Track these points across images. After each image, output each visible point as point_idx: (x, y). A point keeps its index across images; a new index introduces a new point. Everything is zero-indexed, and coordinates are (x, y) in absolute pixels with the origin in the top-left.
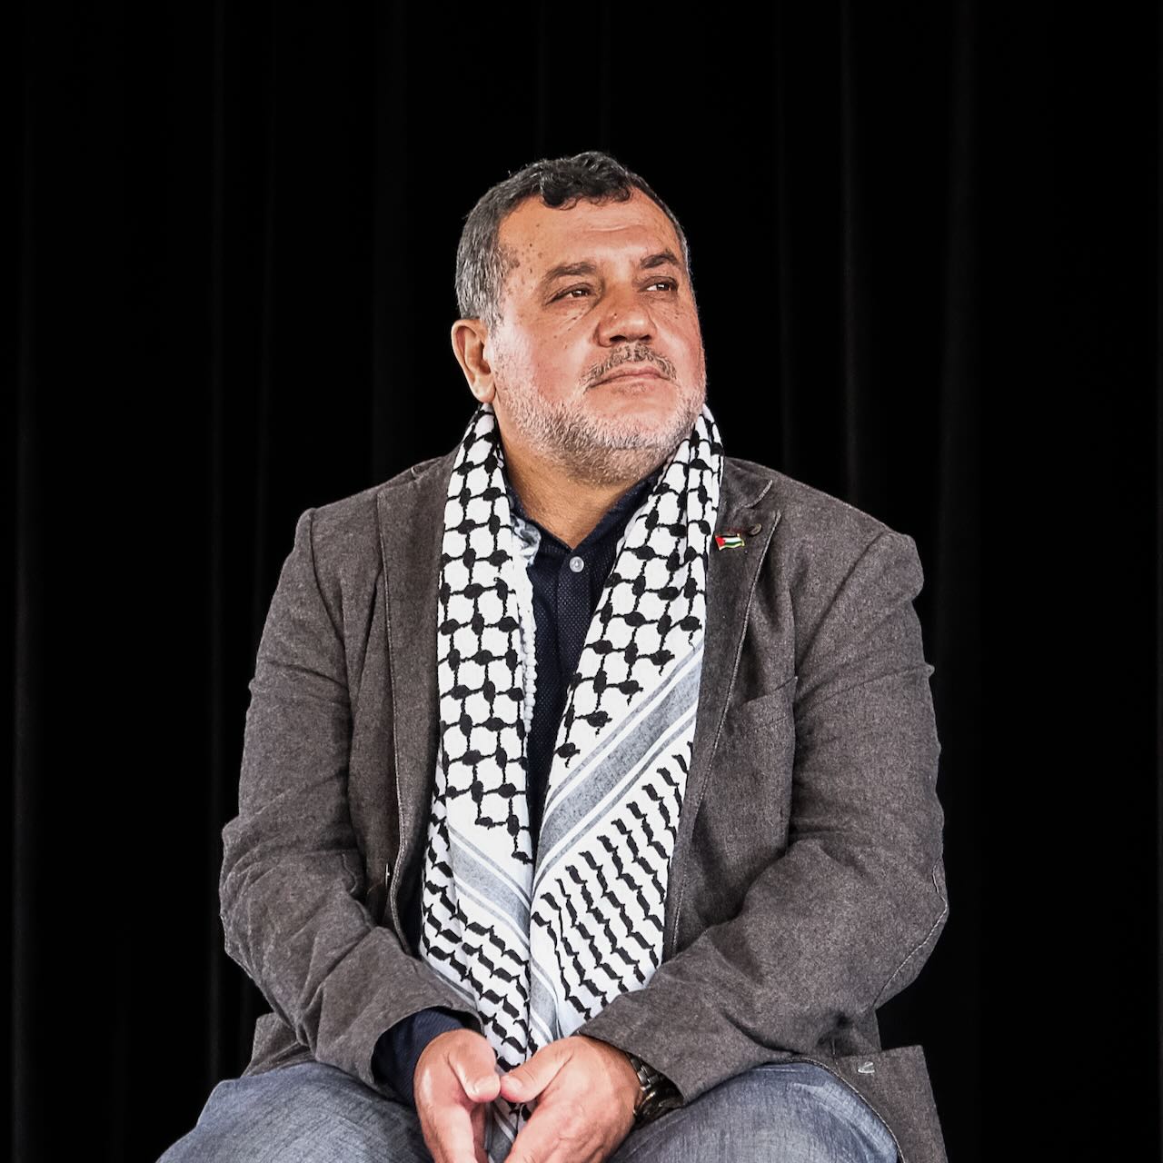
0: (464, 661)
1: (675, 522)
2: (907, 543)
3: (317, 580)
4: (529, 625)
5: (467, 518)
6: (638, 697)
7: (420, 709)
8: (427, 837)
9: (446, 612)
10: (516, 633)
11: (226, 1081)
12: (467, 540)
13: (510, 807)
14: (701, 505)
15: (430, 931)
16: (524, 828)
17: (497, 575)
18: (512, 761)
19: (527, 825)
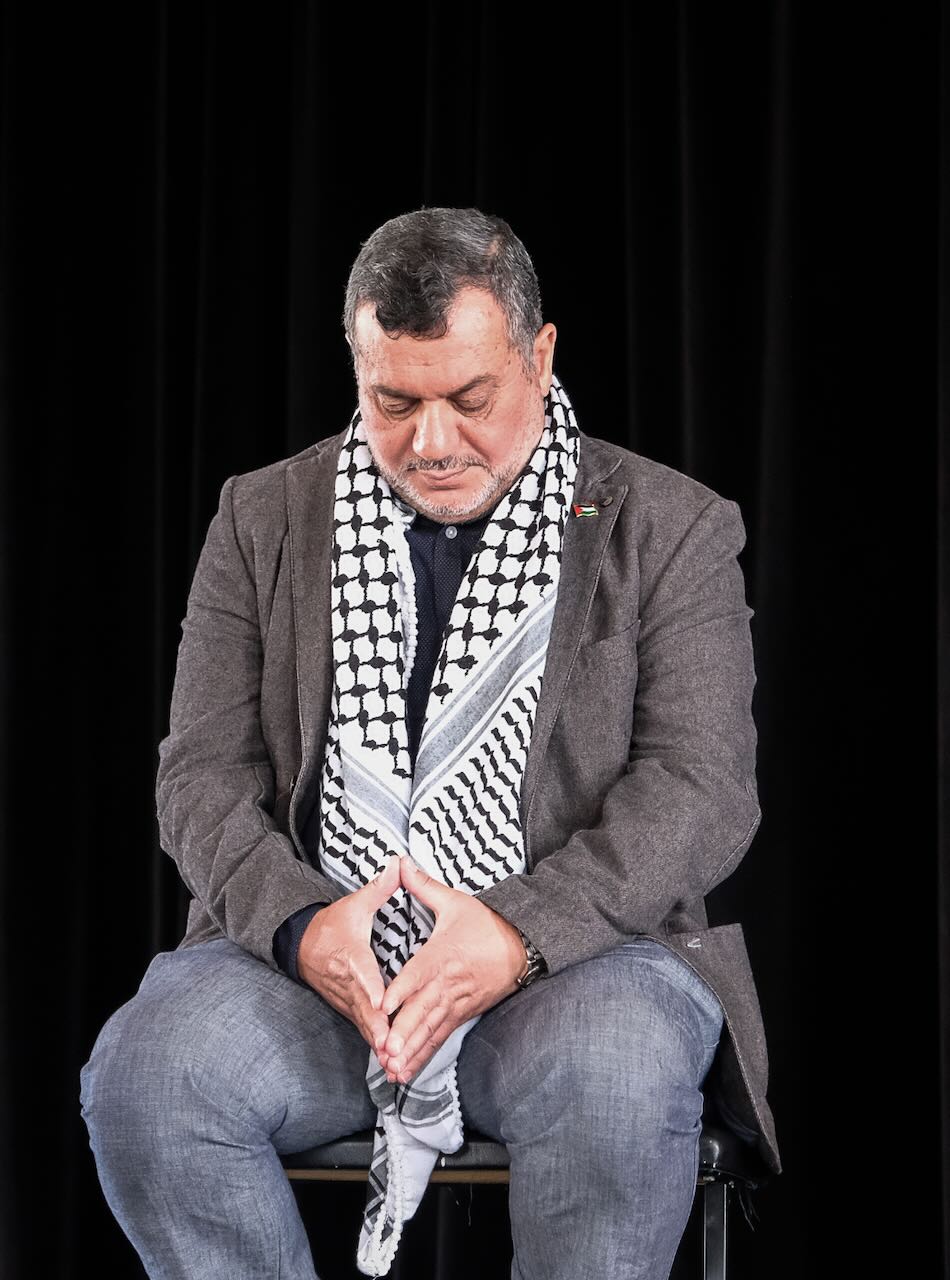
0: (352, 609)
1: (535, 499)
2: (733, 508)
3: (236, 538)
4: (409, 578)
5: (354, 490)
6: (498, 642)
7: (318, 649)
8: (325, 755)
9: (337, 568)
10: (396, 586)
11: (162, 954)
12: (355, 508)
13: (391, 731)
14: (558, 480)
15: (327, 834)
16: (403, 749)
17: (380, 537)
18: (393, 693)
19: (406, 745)
